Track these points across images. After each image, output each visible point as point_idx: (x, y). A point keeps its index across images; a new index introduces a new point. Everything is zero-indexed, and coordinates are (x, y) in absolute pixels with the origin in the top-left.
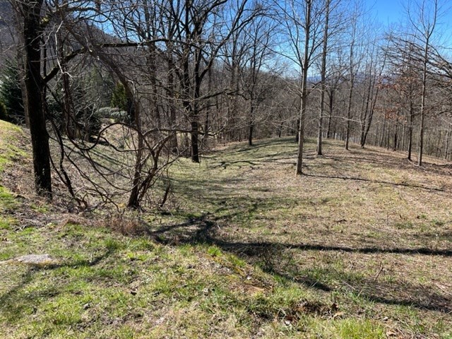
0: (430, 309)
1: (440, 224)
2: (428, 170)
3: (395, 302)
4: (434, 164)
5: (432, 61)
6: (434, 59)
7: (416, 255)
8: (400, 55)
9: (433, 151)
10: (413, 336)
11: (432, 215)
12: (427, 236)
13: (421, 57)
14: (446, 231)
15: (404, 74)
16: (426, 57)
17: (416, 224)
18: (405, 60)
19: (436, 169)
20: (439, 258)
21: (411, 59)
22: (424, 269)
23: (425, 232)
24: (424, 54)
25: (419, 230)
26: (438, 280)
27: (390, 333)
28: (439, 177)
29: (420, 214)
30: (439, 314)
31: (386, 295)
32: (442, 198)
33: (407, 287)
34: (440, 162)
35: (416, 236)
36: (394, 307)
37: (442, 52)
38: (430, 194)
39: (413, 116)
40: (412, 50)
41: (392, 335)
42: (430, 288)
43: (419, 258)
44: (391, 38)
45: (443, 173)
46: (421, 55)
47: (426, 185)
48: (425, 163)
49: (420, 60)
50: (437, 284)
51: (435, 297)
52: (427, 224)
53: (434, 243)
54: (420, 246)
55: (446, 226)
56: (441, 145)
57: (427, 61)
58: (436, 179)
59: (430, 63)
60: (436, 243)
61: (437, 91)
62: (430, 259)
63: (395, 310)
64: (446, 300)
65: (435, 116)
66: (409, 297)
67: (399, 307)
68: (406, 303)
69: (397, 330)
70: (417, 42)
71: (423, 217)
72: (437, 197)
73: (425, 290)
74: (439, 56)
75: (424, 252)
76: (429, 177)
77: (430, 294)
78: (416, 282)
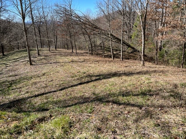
0: (84, 103)
1: (85, 73)
2: (79, 55)
3: (72, 105)
5: (73, 15)
7: (78, 86)
8: (62, 13)
9: (80, 48)
10: (79, 115)
11: (82, 71)
12: (81, 78)
13: (69, 14)
14: (87, 75)
16: (71, 14)
17: (77, 75)
19: (82, 54)
20: (85, 85)
21: (66, 14)
22: (81, 90)
23: (81, 77)
24: (70, 13)
25: (79, 77)
26: (85, 92)
27: (72, 117)
28: (83, 57)
29: (78, 71)
30: (86, 104)
31: (69, 104)
32: (84, 64)
33: (75, 98)
34: (82, 52)
35: (78, 79)
36: (72, 107)
38: (81, 64)
39: (71, 36)
40: (66, 11)
41: (72, 118)
42: (83, 96)
43: (79, 87)
44: (57, 6)
45: (84, 56)
47: (79, 61)
48: (78, 53)
49: (69, 15)
50: (85, 94)
51: (85, 98)
52: (81, 74)
53: (83, 80)
54: (79, 82)
55: (86, 73)
56: (82, 46)
57: (71, 15)
58: (82, 58)
59: (73, 16)
60: (84, 80)
61: (77, 26)
62: (82, 85)
64: (88, 98)
65: (78, 36)
66: (76, 101)
67: (74, 106)
68: (76, 104)
69: (74, 115)
70: (67, 8)
71: (79, 72)
72: (82, 64)
73: (81, 97)
74: (75, 13)
75: (80, 84)
76: (80, 57)
77: (84, 98)
78: (79, 95)
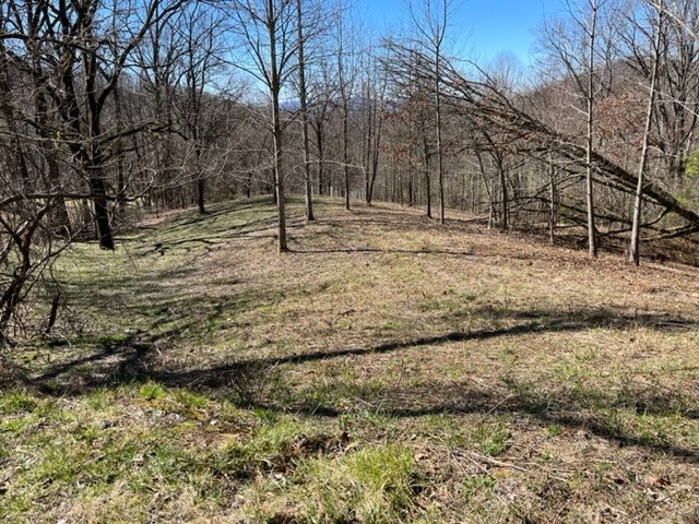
0: (467, 412)
1: (471, 298)
2: (453, 229)
3: (424, 412)
4: (459, 220)
5: (445, 79)
6: (447, 75)
7: (446, 344)
8: (405, 70)
9: (457, 203)
10: (449, 453)
11: (462, 288)
12: (457, 315)
13: (430, 73)
14: (479, 306)
15: (413, 98)
16: (437, 73)
17: (443, 302)
18: (412, 78)
19: (463, 227)
20: (473, 343)
21: (418, 75)
22: (456, 361)
23: (455, 311)
24: (434, 69)
25: (448, 310)
26: (474, 372)
27: (420, 455)
28: (466, 236)
29: (447, 288)
30: (479, 417)
31: (412, 405)
32: (471, 264)
33: (435, 387)
34: (466, 217)
35: (445, 318)
36: (423, 418)
37: (458, 67)
38: (458, 261)
39: (429, 156)
40: (419, 63)
41: (422, 458)
42: (465, 384)
43: (449, 347)
44: (390, 46)
45: (471, 232)
46: (431, 70)
47: (452, 249)
48: (449, 220)
49: (431, 77)
50: (473, 377)
51: (473, 395)
52: (455, 301)
53: (466, 325)
54: (449, 331)
55: (479, 299)
56: (466, 195)
57: (439, 79)
58: (463, 240)
59: (443, 82)
60: (468, 324)
61: (454, 120)
62: (463, 345)
63: (424, 422)
64: (486, 396)
65: (455, 155)
66: (440, 400)
67: (429, 418)
68: (437, 411)
69: (428, 450)
70: (424, 51)
71: (451, 291)
72: (465, 262)
73: (459, 388)
74: (454, 72)
75: (455, 337)
76: (454, 237)
77: (466, 393)
78: (448, 379)
